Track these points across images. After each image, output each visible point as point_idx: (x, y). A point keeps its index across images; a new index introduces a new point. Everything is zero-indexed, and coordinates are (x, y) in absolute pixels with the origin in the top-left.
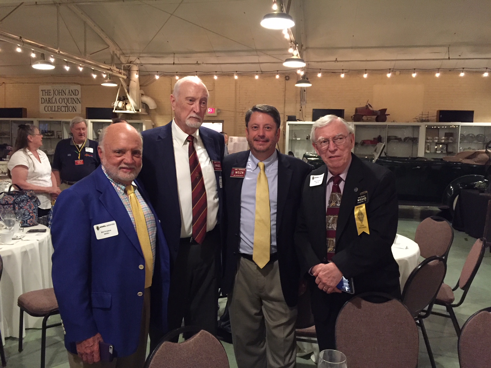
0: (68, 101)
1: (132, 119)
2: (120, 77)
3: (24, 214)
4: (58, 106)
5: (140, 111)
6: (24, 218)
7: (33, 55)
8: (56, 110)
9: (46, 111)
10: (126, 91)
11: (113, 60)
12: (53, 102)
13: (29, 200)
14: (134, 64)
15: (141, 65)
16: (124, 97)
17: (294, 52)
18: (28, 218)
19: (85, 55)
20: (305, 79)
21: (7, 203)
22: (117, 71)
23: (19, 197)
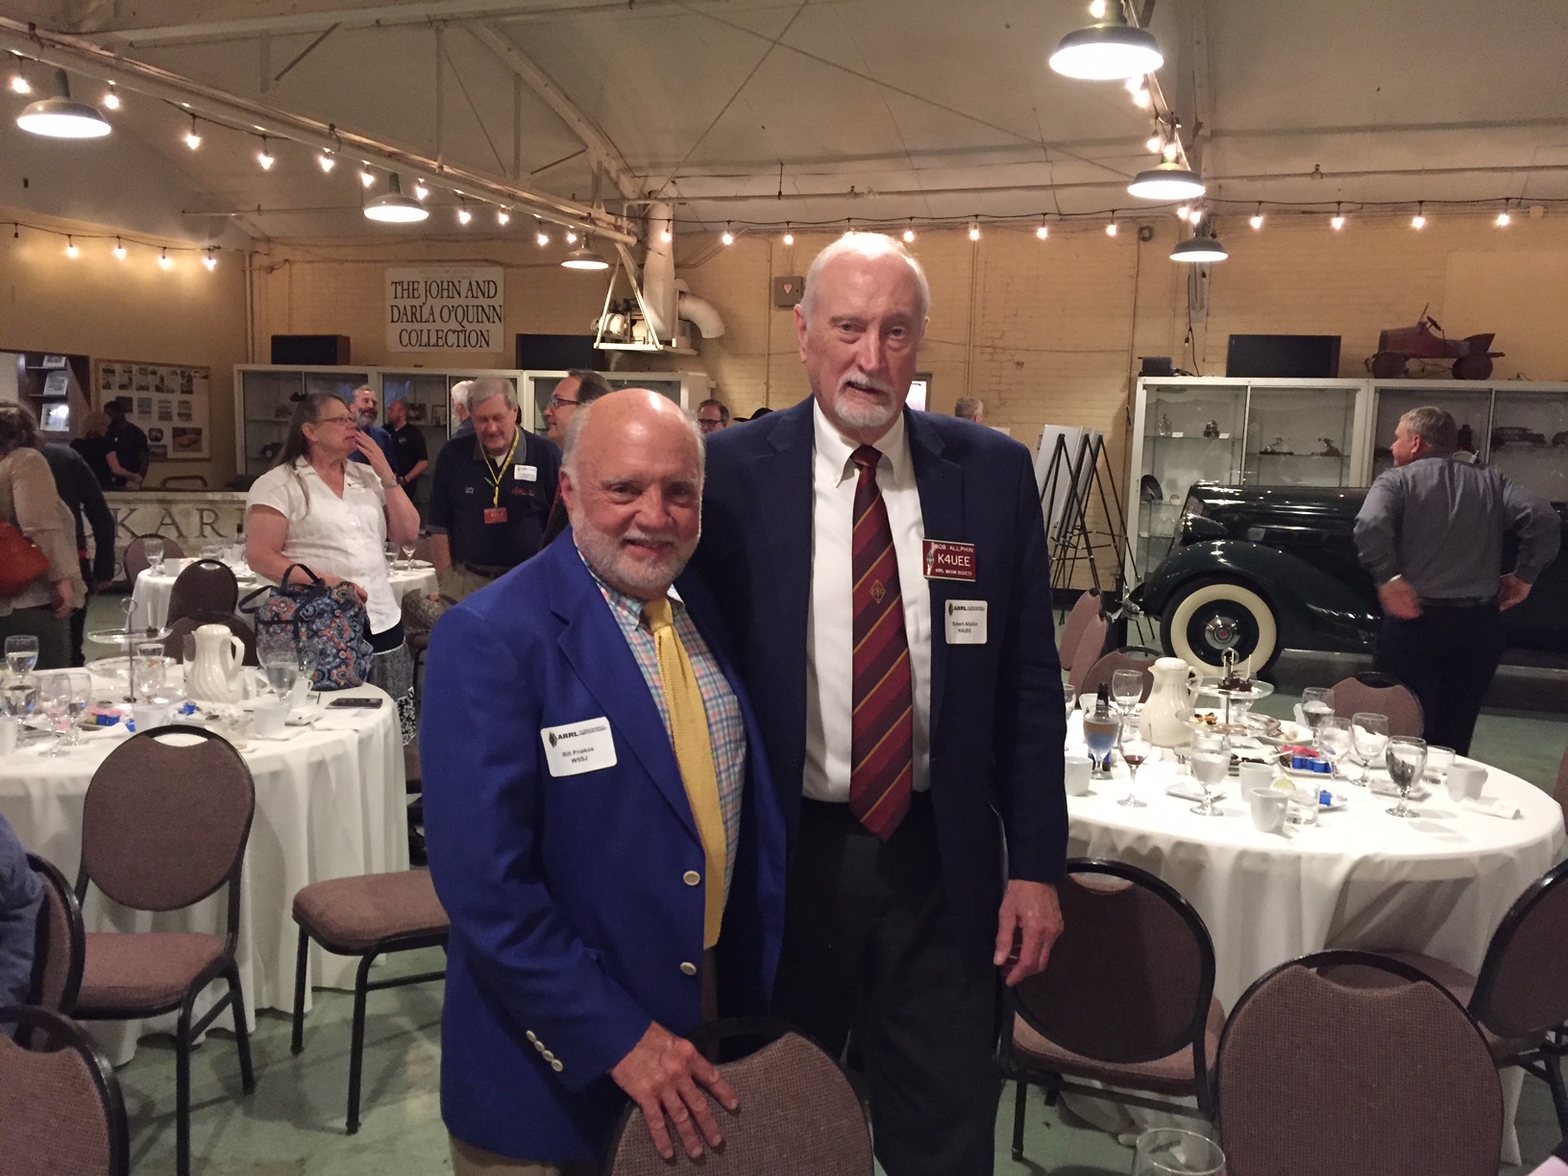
0: (465, 314)
1: (649, 369)
2: (616, 241)
3: (323, 653)
4: (437, 331)
5: (674, 345)
6: (322, 665)
7: (368, 180)
8: (431, 344)
9: (404, 344)
10: (634, 283)
11: (600, 190)
12: (424, 320)
13: (338, 612)
14: (663, 200)
15: (682, 201)
16: (626, 301)
17: (1170, 151)
18: (333, 664)
19: (517, 177)
20: (1205, 237)
21: (276, 619)
22: (609, 224)
23: (309, 602)
